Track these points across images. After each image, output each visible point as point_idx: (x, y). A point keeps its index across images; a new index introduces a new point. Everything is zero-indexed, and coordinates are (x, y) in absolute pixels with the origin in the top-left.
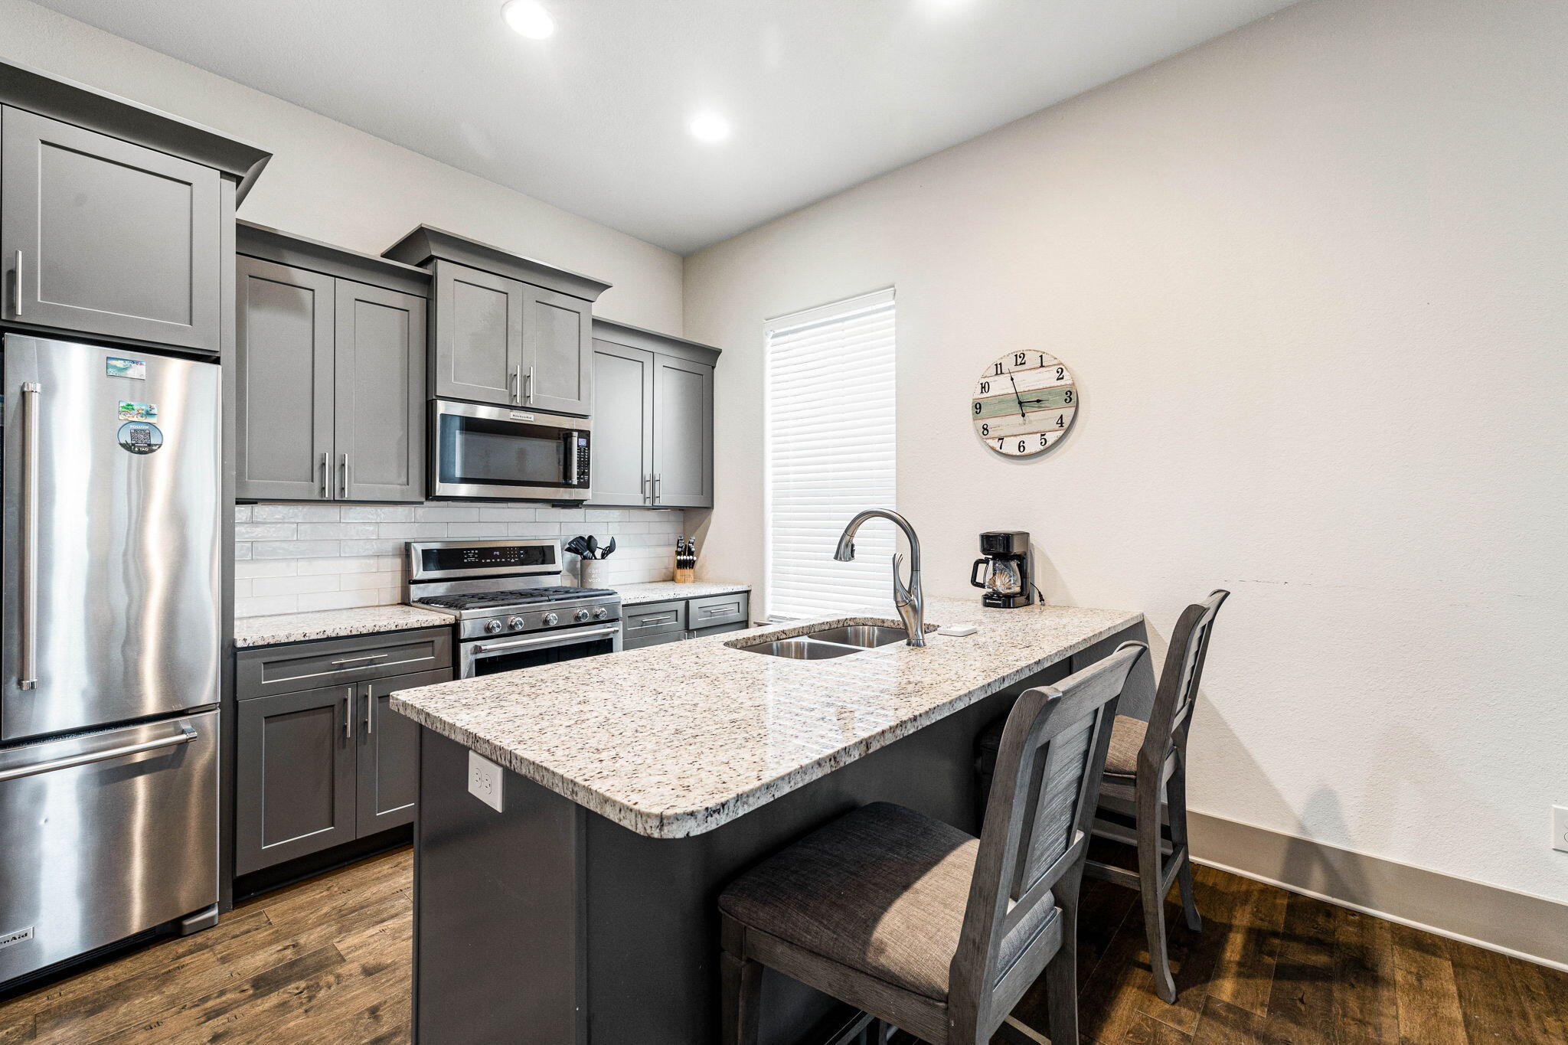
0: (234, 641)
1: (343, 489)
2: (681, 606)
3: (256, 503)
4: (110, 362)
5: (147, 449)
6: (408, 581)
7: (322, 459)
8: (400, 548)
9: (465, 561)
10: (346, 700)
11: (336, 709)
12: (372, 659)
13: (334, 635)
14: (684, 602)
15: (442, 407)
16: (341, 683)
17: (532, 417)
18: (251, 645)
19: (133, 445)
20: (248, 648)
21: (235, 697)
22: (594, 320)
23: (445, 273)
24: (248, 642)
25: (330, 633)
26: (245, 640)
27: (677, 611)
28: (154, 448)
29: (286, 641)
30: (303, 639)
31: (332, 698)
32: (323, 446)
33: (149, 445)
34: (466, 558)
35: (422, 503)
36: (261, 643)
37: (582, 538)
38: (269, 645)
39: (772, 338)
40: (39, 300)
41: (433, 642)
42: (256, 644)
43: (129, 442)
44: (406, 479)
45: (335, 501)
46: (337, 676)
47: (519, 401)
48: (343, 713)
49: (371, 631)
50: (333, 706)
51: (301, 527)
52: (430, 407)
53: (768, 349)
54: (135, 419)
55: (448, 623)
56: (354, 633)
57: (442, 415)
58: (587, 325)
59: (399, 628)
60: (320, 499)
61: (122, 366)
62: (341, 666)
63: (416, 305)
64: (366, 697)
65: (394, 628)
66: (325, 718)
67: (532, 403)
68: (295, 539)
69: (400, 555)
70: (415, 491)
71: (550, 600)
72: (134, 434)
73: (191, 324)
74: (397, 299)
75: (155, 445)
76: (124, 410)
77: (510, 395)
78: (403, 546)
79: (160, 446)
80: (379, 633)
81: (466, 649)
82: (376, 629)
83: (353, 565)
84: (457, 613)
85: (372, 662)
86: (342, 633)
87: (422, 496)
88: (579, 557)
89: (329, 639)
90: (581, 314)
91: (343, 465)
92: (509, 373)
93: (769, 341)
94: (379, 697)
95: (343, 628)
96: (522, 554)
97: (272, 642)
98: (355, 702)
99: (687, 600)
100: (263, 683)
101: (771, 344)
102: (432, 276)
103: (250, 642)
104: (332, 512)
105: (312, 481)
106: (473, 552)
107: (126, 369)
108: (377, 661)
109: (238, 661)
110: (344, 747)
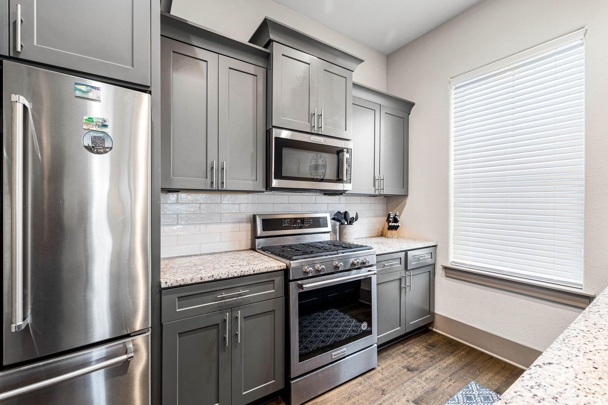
0: (160, 283)
1: (223, 183)
2: (402, 255)
3: (178, 192)
4: (77, 86)
5: (102, 151)
6: (255, 236)
7: (212, 165)
8: (250, 218)
9: (283, 225)
10: (225, 320)
11: (220, 326)
12: (240, 293)
13: (218, 278)
14: (404, 253)
15: (275, 133)
16: (222, 309)
17: (322, 139)
18: (170, 286)
19: (93, 147)
20: (168, 288)
21: (161, 321)
22: (353, 84)
23: (277, 50)
24: (168, 284)
25: (216, 277)
26: (166, 283)
27: (401, 258)
28: (107, 150)
29: (191, 282)
30: (200, 281)
31: (217, 319)
32: (212, 157)
33: (104, 148)
34: (284, 224)
35: (263, 192)
36: (176, 284)
37: (339, 212)
38: (180, 286)
39: (455, 89)
40: (35, 44)
41: (274, 280)
42: (173, 285)
43: (91, 145)
44: (255, 178)
45: (218, 190)
46: (220, 305)
47: (315, 130)
48: (224, 328)
49: (239, 275)
50: (218, 324)
51: (202, 206)
52: (268, 133)
53: (453, 96)
54: (94, 129)
55: (282, 268)
56: (230, 276)
57: (276, 138)
58: (350, 85)
59: (255, 272)
60: (211, 189)
61: (85, 90)
62: (223, 298)
63: (261, 72)
64: (237, 318)
65: (252, 273)
66: (214, 331)
67: (323, 131)
68: (199, 212)
69: (250, 222)
70: (260, 185)
71: (338, 254)
72: (94, 139)
73: (133, 67)
74: (251, 69)
75: (108, 148)
76: (87, 122)
77: (311, 126)
78: (252, 217)
79: (111, 148)
80: (244, 276)
81: (292, 285)
82: (243, 273)
83: (227, 227)
84: (288, 262)
85: (240, 295)
86: (223, 277)
87: (263, 187)
88: (338, 223)
89: (216, 280)
90: (347, 78)
91: (223, 168)
92: (310, 113)
93: (453, 92)
94: (244, 318)
95: (224, 273)
96: (311, 221)
97: (182, 283)
98: (231, 322)
99: (406, 252)
100: (178, 310)
101: (453, 94)
102: (270, 53)
103: (169, 284)
104: (216, 197)
105: (207, 178)
106: (287, 220)
107: (87, 92)
108: (242, 294)
109: (163, 297)
110: (224, 351)
